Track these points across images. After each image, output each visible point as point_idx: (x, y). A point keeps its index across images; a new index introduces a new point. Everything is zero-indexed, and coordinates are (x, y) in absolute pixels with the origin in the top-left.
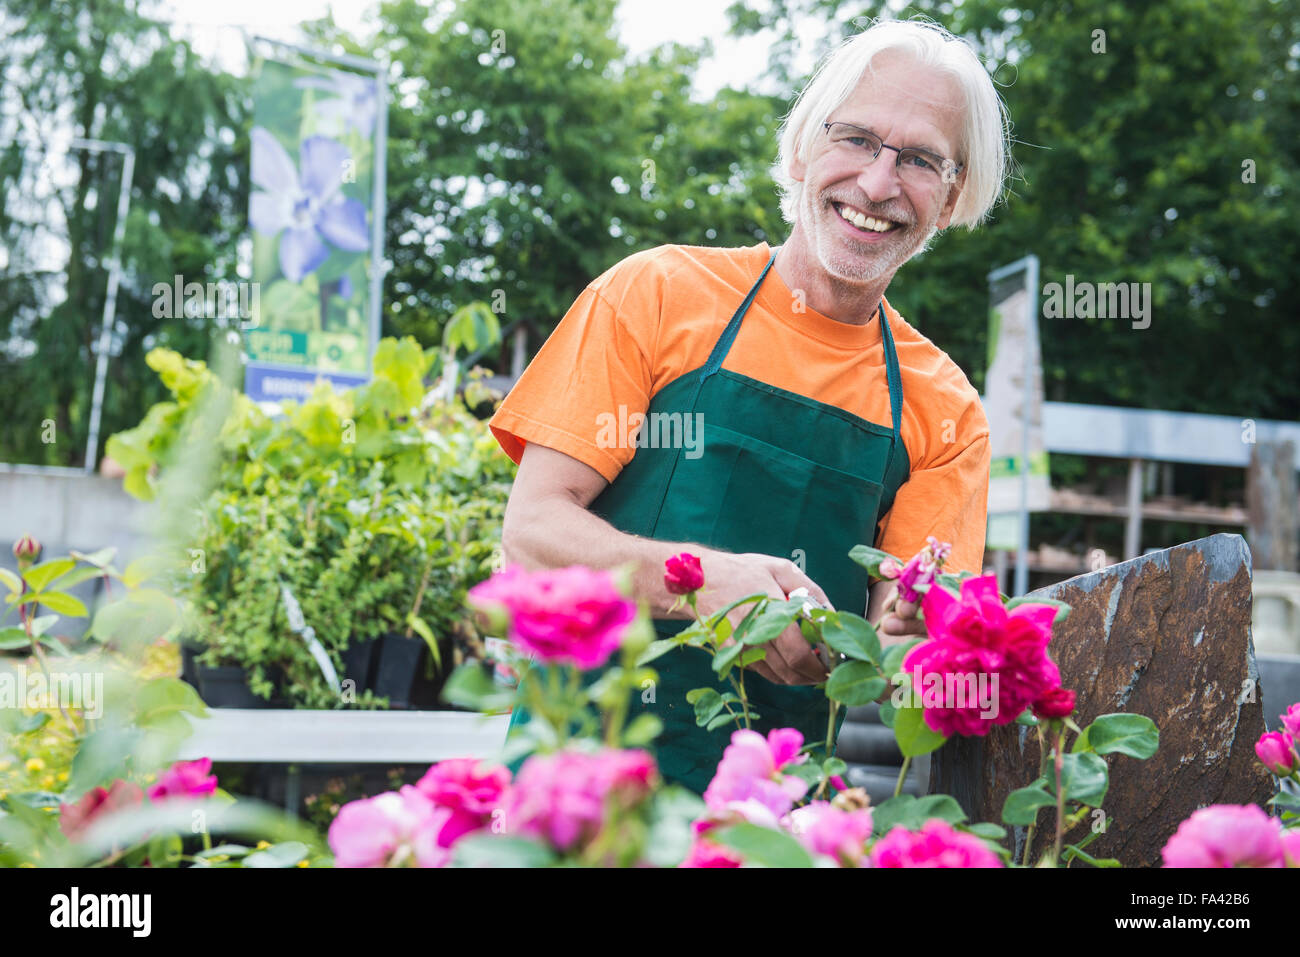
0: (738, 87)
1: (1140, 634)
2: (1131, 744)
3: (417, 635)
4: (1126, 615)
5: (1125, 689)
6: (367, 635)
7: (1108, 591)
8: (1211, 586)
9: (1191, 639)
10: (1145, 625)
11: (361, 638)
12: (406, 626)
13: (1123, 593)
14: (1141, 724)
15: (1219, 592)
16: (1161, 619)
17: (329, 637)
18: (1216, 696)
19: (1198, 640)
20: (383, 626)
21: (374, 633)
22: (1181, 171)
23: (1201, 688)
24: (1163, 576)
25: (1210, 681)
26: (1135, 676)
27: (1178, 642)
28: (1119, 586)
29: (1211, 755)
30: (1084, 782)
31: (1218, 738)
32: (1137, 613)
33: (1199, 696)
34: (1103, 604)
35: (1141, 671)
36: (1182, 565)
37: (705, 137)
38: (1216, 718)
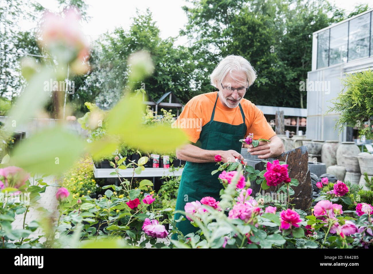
0: (182, 46)
1: (291, 163)
2: (294, 184)
3: (138, 154)
4: (289, 160)
5: (289, 172)
6: (130, 154)
7: (286, 156)
8: (302, 155)
9: (299, 164)
10: (292, 162)
11: (129, 155)
12: (136, 152)
13: (288, 156)
14: (296, 180)
15: (304, 155)
16: (294, 160)
17: (123, 155)
18: (303, 173)
19: (300, 164)
20: (133, 153)
21: (131, 154)
22: (262, 62)
23: (301, 172)
24: (295, 153)
25: (302, 171)
26: (290, 170)
27: (297, 164)
28: (288, 155)
29: (302, 183)
30: (291, 193)
31: (303, 180)
32: (291, 160)
33: (300, 173)
34: (285, 158)
35: (291, 169)
36: (297, 151)
37: (177, 56)
38: (303, 177)
